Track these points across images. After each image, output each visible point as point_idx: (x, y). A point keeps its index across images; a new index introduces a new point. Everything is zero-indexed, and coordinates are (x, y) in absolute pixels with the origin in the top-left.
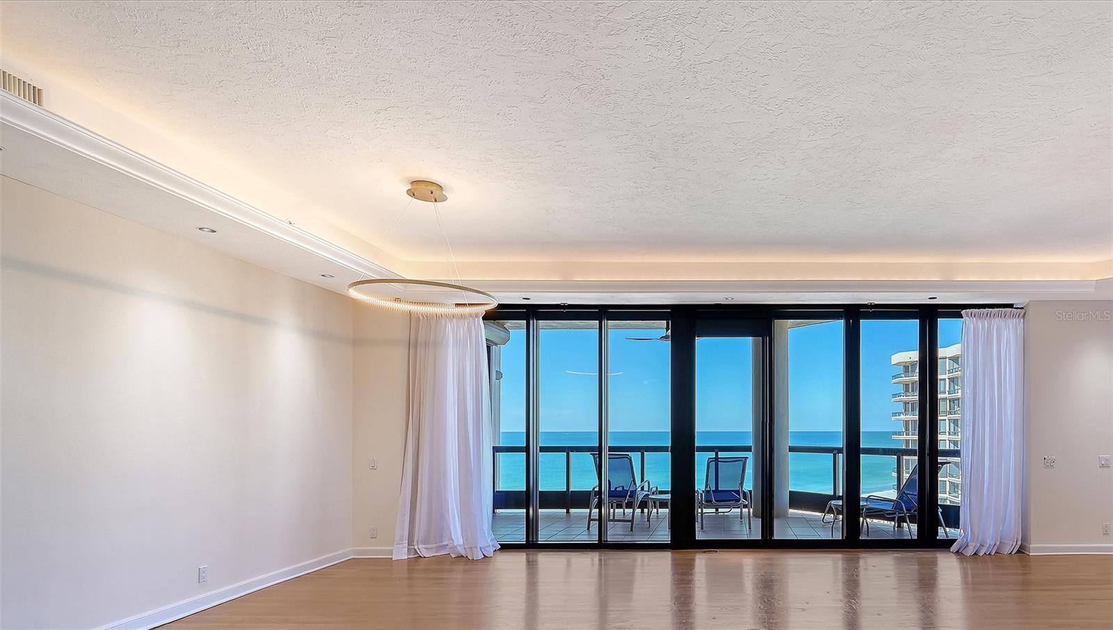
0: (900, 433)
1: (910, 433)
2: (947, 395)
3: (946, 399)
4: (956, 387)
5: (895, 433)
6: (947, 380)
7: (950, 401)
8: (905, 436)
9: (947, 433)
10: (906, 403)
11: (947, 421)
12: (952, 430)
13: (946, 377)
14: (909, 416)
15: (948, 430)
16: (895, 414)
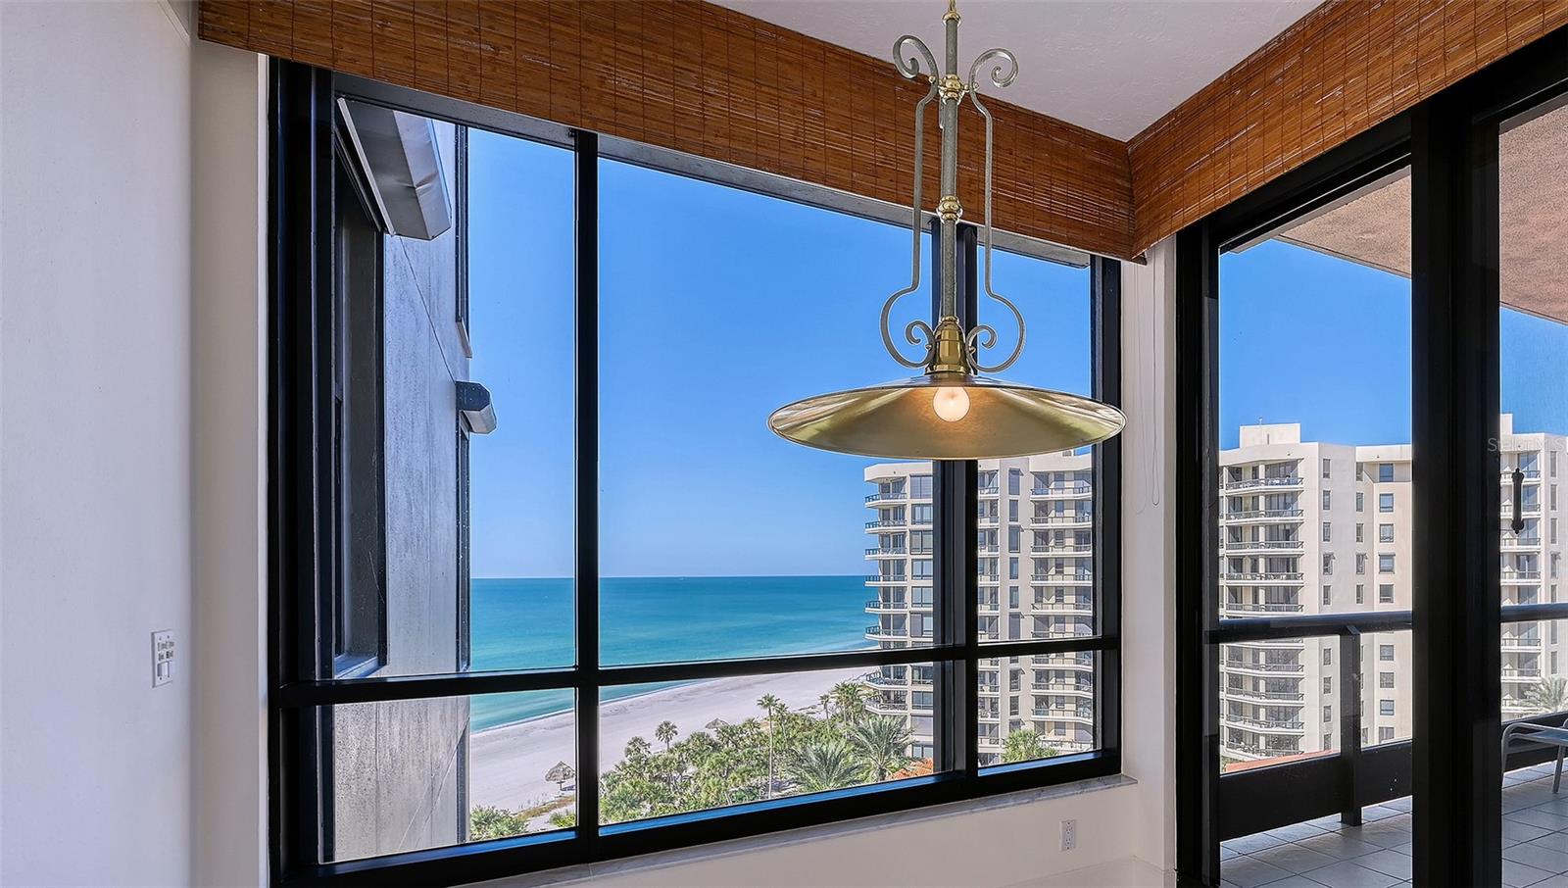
0: (876, 578)
8: (883, 582)
10: (883, 536)
14: (890, 554)
16: (868, 552)
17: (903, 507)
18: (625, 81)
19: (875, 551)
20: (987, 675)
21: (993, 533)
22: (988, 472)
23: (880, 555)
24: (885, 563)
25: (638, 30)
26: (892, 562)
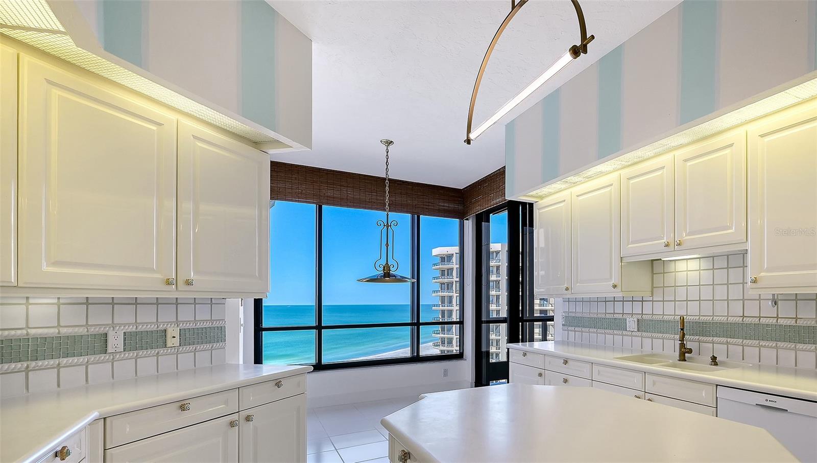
0: (438, 305)
1: (446, 306)
5: (434, 305)
10: (442, 284)
14: (445, 294)
17: (452, 269)
18: (330, 193)
19: (437, 291)
20: (495, 354)
21: (498, 282)
22: (495, 252)
23: (441, 294)
24: (443, 298)
25: (332, 181)
26: (446, 297)
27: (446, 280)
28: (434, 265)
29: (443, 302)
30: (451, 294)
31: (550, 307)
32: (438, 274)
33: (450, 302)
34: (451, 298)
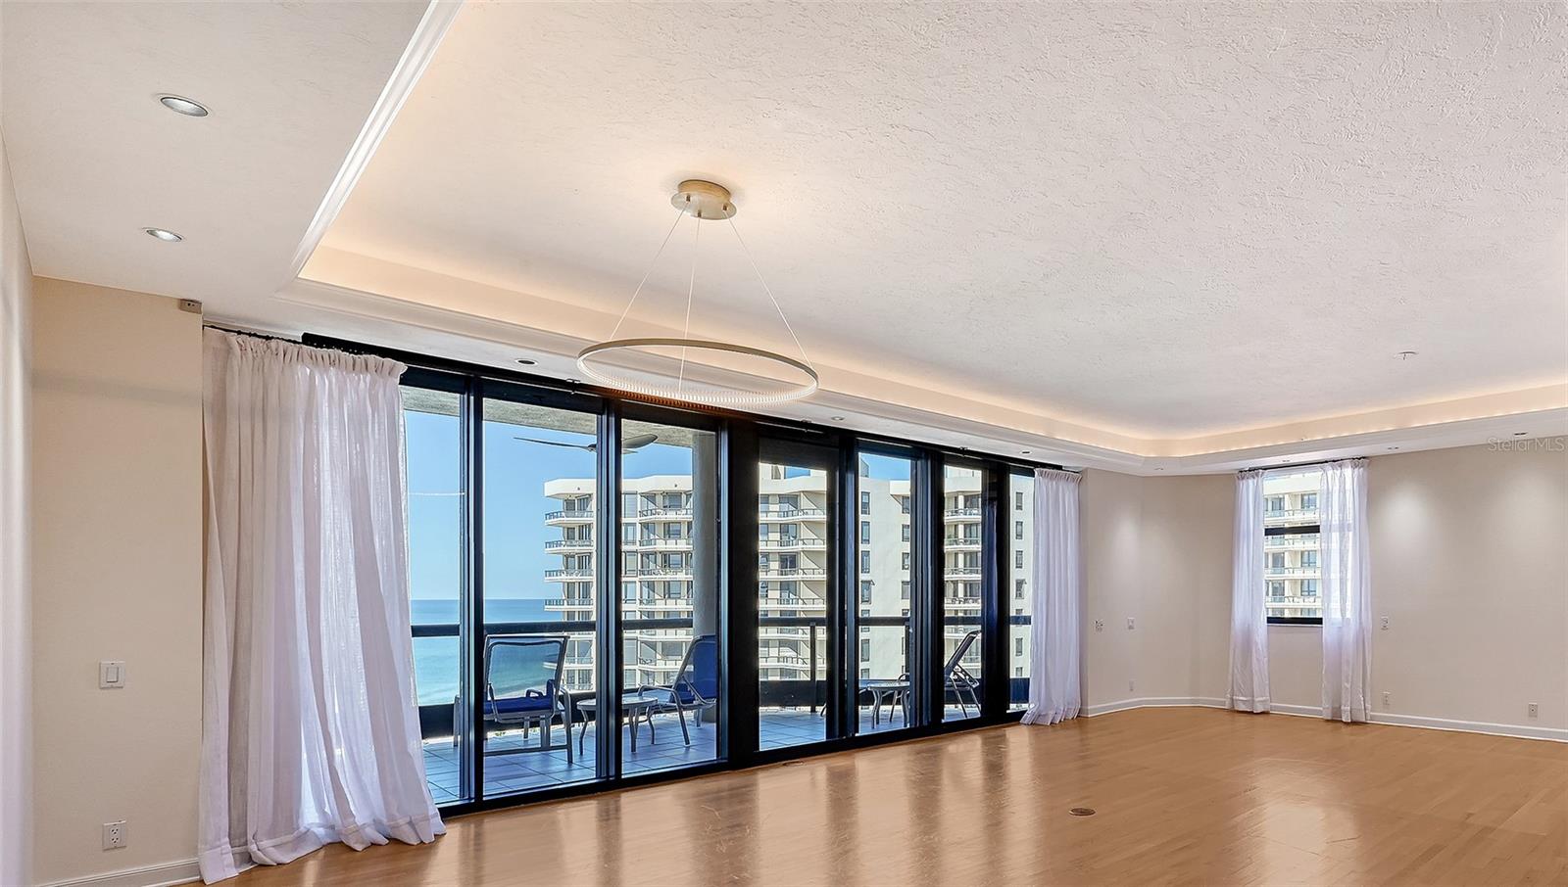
0: (559, 602)
1: (577, 602)
2: (637, 547)
3: (636, 552)
4: (652, 536)
5: (550, 602)
6: (638, 526)
7: (642, 556)
8: (566, 606)
9: (638, 602)
10: (567, 557)
11: (638, 584)
12: (645, 597)
13: (637, 520)
14: (574, 577)
15: (638, 597)
16: (549, 573)
17: (589, 526)
19: (557, 572)
23: (564, 577)
24: (569, 586)
26: (577, 585)
27: (577, 549)
28: (550, 515)
29: (570, 595)
30: (587, 578)
31: (800, 605)
32: (559, 534)
33: (586, 595)
34: (587, 585)
